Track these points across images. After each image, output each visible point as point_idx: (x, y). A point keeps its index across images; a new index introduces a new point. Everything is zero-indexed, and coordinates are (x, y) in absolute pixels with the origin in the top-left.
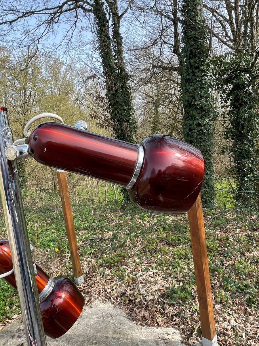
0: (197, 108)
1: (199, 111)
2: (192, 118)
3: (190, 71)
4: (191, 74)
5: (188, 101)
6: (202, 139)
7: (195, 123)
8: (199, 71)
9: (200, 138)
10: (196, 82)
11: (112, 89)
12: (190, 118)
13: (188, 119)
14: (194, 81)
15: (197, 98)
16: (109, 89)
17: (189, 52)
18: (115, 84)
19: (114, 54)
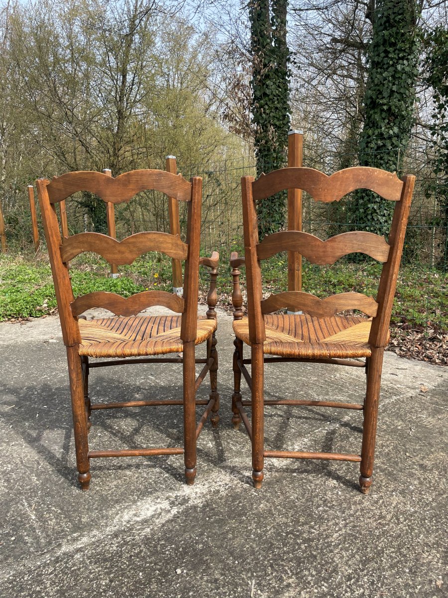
0: (383, 110)
1: (384, 115)
2: (373, 126)
3: (382, 48)
4: (382, 55)
5: (371, 98)
6: (383, 160)
7: (376, 132)
8: (395, 50)
9: (381, 158)
10: (389, 67)
11: (259, 72)
12: (371, 125)
13: (368, 127)
14: (385, 66)
15: (385, 94)
16: (256, 72)
17: (385, 19)
18: (265, 66)
19: (271, 14)
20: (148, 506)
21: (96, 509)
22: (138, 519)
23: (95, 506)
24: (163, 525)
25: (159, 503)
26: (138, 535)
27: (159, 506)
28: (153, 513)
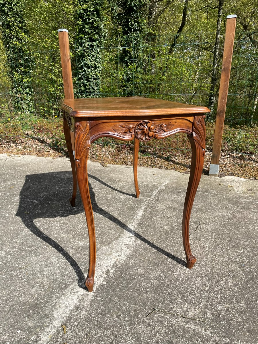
20: (70, 297)
21: (34, 313)
22: (71, 308)
23: (31, 311)
24: (91, 306)
25: (77, 292)
26: (80, 319)
27: (78, 294)
28: (78, 300)
